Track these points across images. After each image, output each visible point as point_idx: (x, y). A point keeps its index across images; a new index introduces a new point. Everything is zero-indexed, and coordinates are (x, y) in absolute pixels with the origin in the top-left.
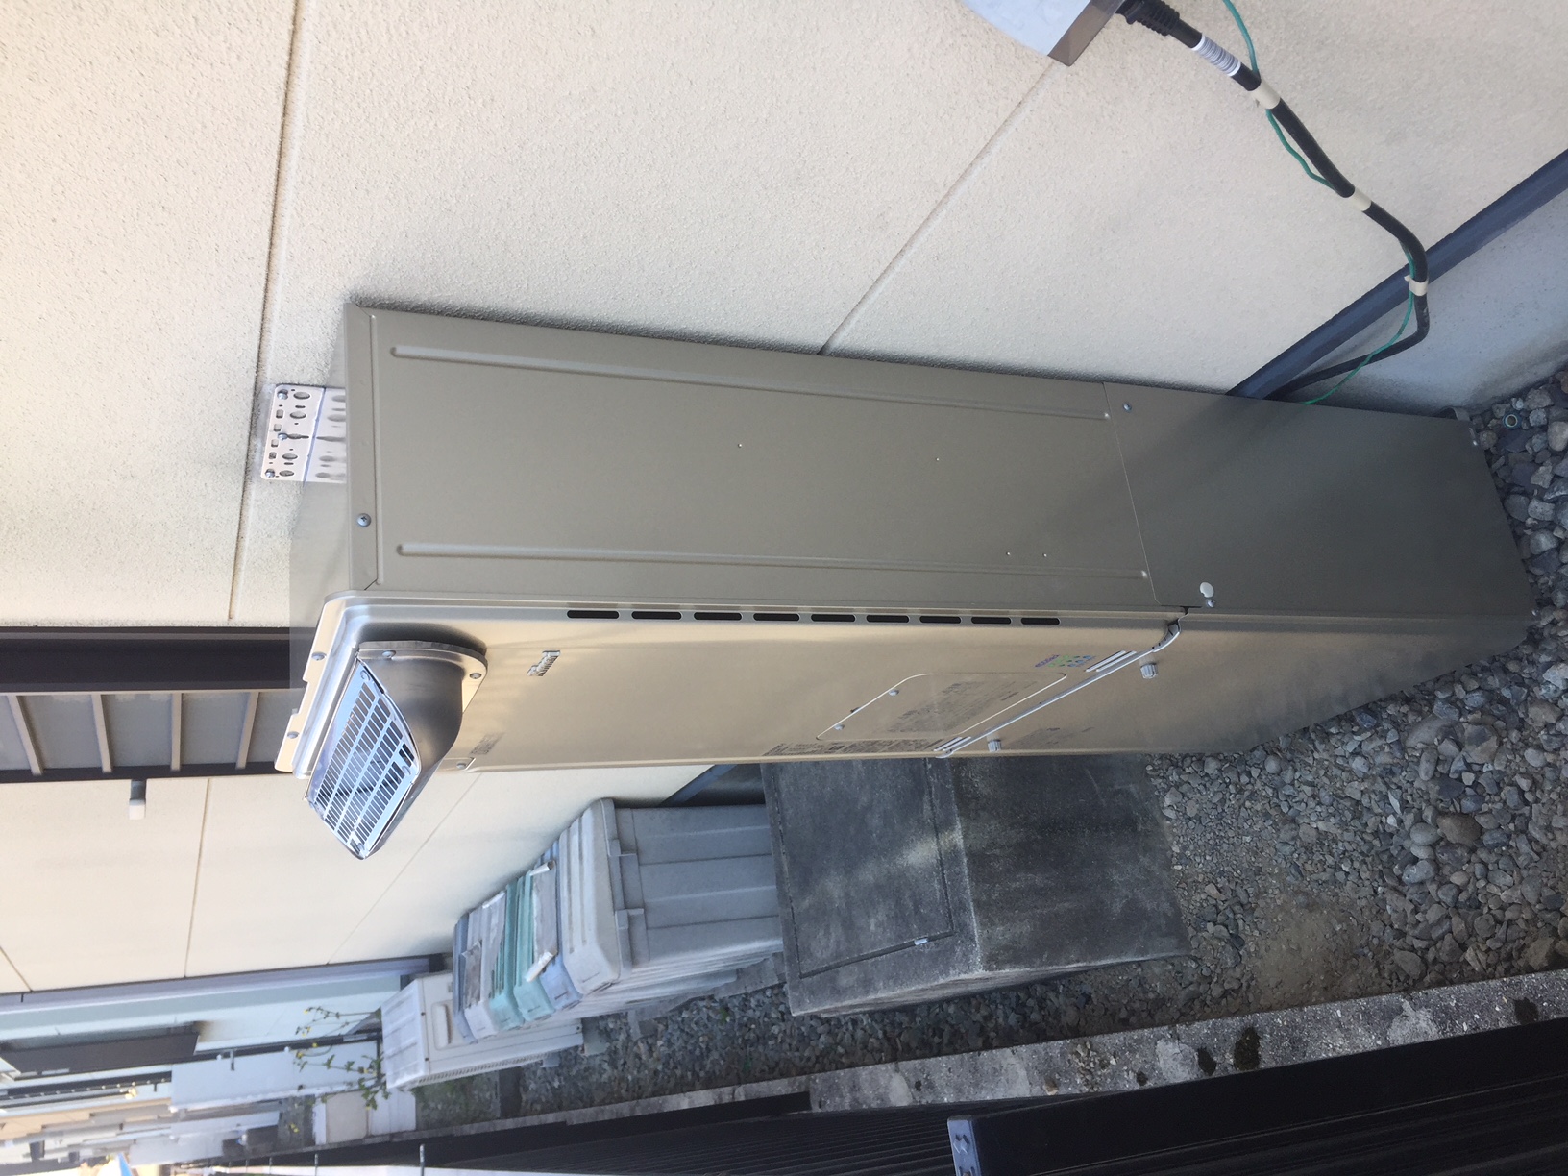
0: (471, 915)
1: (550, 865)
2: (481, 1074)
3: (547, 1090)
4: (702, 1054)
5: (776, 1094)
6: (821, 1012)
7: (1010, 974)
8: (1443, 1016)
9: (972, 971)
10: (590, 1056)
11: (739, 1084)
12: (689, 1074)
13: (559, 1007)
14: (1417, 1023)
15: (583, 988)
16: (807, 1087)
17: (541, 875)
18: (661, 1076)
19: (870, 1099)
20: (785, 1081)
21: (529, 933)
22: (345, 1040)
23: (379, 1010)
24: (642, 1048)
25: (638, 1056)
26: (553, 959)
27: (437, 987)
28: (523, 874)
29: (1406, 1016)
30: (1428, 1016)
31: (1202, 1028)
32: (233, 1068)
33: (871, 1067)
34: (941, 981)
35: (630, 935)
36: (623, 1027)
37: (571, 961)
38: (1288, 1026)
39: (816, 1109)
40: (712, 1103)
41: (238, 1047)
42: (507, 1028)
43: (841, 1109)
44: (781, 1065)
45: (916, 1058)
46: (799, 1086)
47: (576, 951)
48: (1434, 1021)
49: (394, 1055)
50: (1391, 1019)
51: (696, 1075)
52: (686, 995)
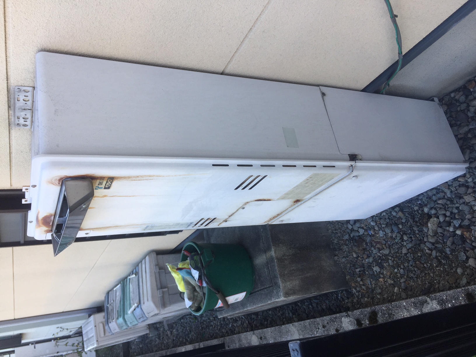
0: (110, 292)
1: (136, 275)
2: (116, 345)
3: (138, 348)
4: (188, 332)
5: (213, 344)
6: (227, 316)
7: (292, 298)
8: (441, 302)
9: (279, 298)
10: (152, 336)
11: (201, 342)
12: (184, 340)
13: (140, 321)
14: (433, 305)
15: (148, 316)
16: (224, 341)
17: (132, 278)
18: (175, 341)
19: (245, 343)
20: (216, 340)
21: (129, 297)
22: (72, 336)
23: (81, 327)
24: (169, 333)
25: (167, 335)
26: (138, 306)
27: (100, 317)
28: (126, 278)
29: (428, 303)
30: (436, 303)
31: (357, 312)
32: (35, 348)
33: (245, 333)
34: (269, 302)
35: (163, 298)
36: (162, 326)
37: (144, 307)
38: (387, 309)
39: (227, 348)
40: (192, 349)
41: (36, 341)
42: (123, 329)
43: (235, 348)
44: (215, 335)
45: (260, 329)
46: (221, 341)
47: (145, 303)
48: (438, 304)
49: (87, 340)
50: (423, 305)
51: (186, 340)
52: (182, 314)
